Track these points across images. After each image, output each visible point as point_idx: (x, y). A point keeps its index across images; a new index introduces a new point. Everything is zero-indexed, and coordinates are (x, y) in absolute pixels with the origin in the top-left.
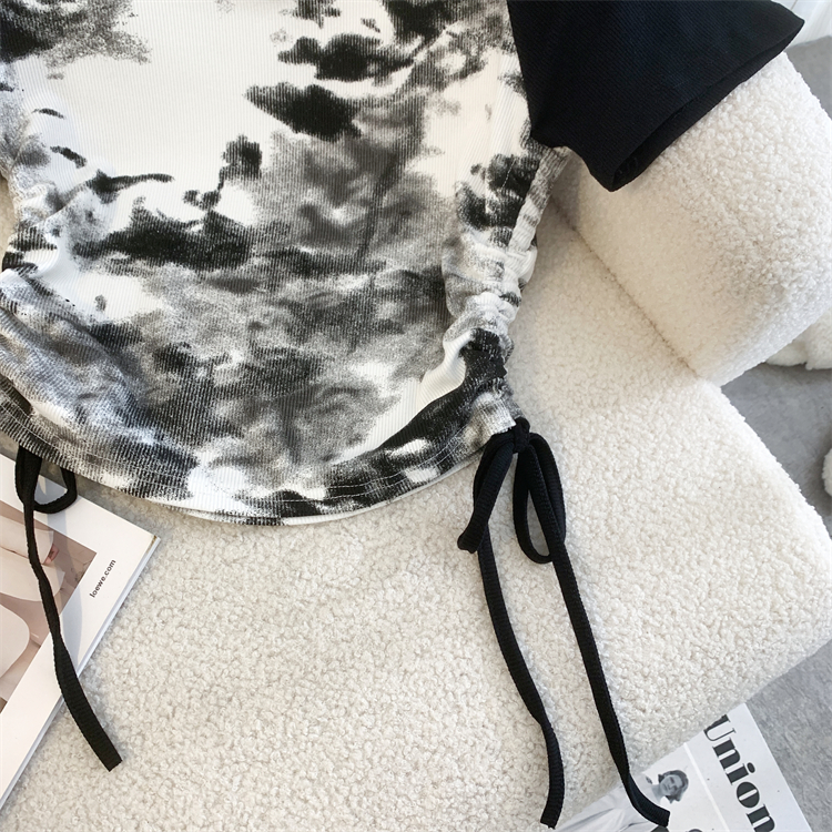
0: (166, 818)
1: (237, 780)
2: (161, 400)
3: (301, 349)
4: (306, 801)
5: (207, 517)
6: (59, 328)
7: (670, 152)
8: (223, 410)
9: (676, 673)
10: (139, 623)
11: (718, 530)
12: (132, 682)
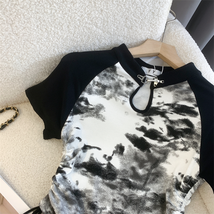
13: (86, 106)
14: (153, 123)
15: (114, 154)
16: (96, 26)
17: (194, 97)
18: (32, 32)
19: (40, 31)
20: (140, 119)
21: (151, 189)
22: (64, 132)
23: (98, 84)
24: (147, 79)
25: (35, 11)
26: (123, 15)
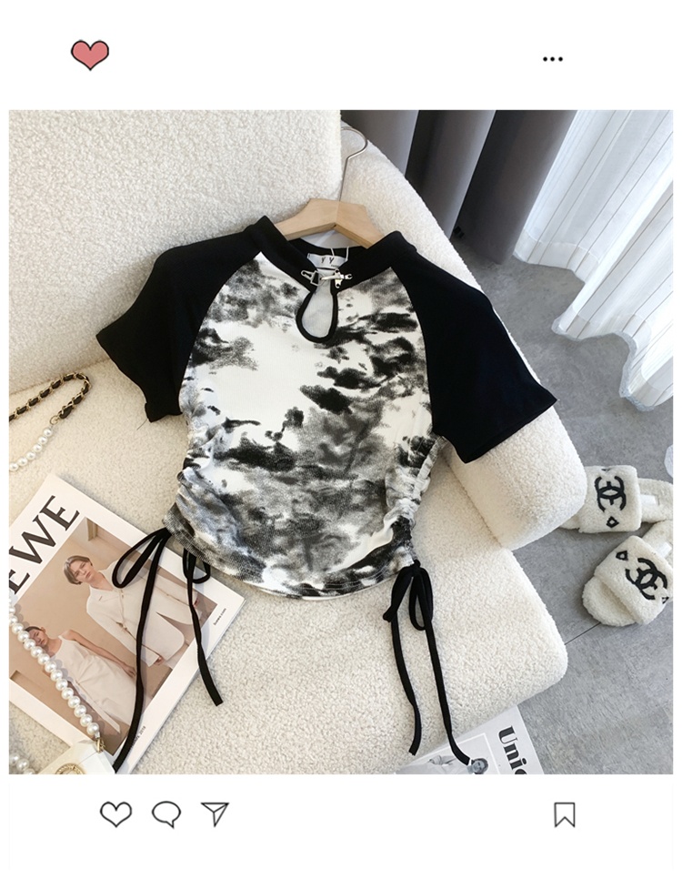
0: (240, 731)
1: (273, 717)
2: (251, 534)
3: (316, 515)
4: (303, 730)
5: (269, 592)
6: (210, 497)
7: (493, 451)
8: (278, 541)
9: (477, 688)
10: (234, 638)
11: (504, 622)
12: (229, 666)
13: (215, 345)
14: (347, 358)
15: (286, 428)
16: (207, 194)
17: (407, 295)
18: (95, 225)
19: (109, 220)
20: (323, 355)
21: (360, 475)
22: (183, 399)
23: (231, 300)
24: (320, 276)
25: (97, 188)
26: (251, 165)
